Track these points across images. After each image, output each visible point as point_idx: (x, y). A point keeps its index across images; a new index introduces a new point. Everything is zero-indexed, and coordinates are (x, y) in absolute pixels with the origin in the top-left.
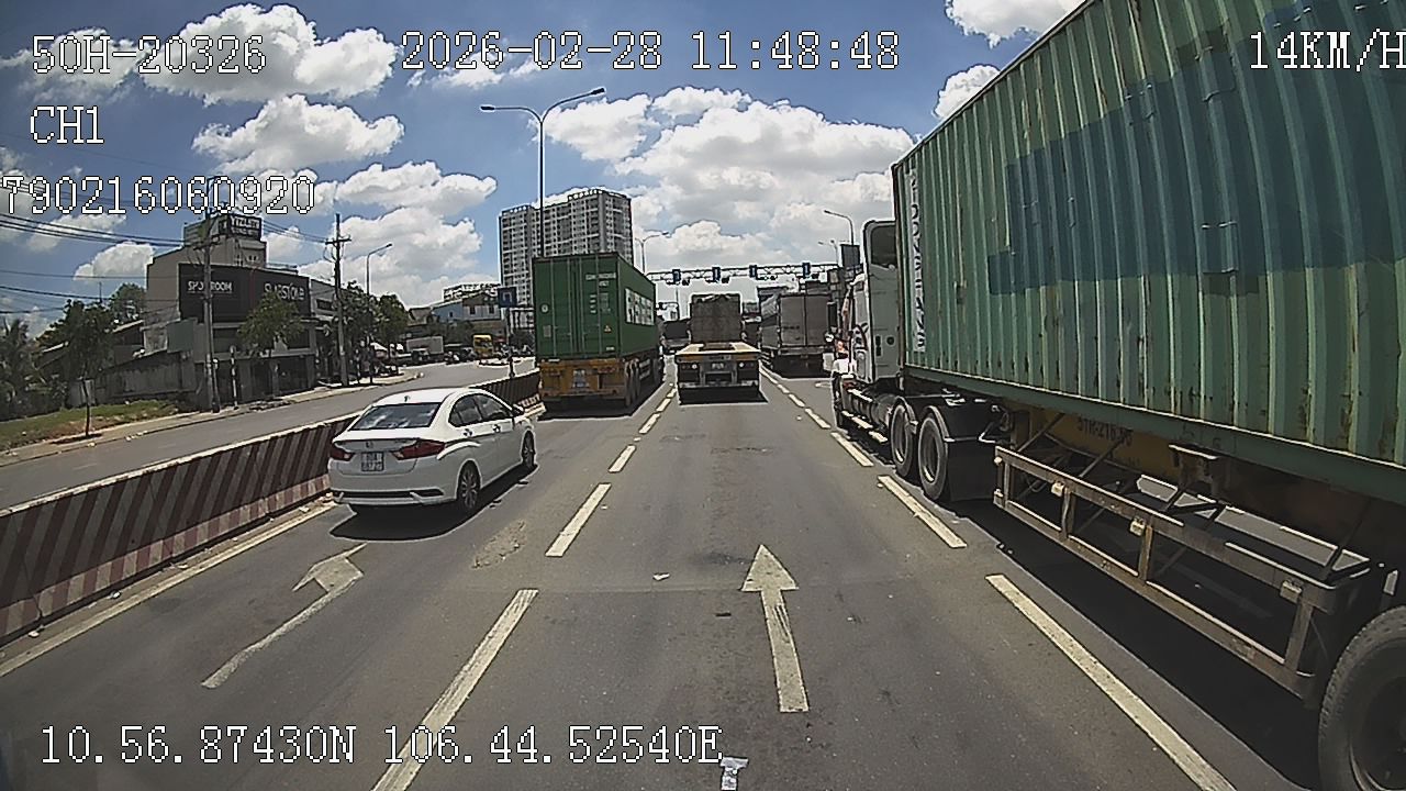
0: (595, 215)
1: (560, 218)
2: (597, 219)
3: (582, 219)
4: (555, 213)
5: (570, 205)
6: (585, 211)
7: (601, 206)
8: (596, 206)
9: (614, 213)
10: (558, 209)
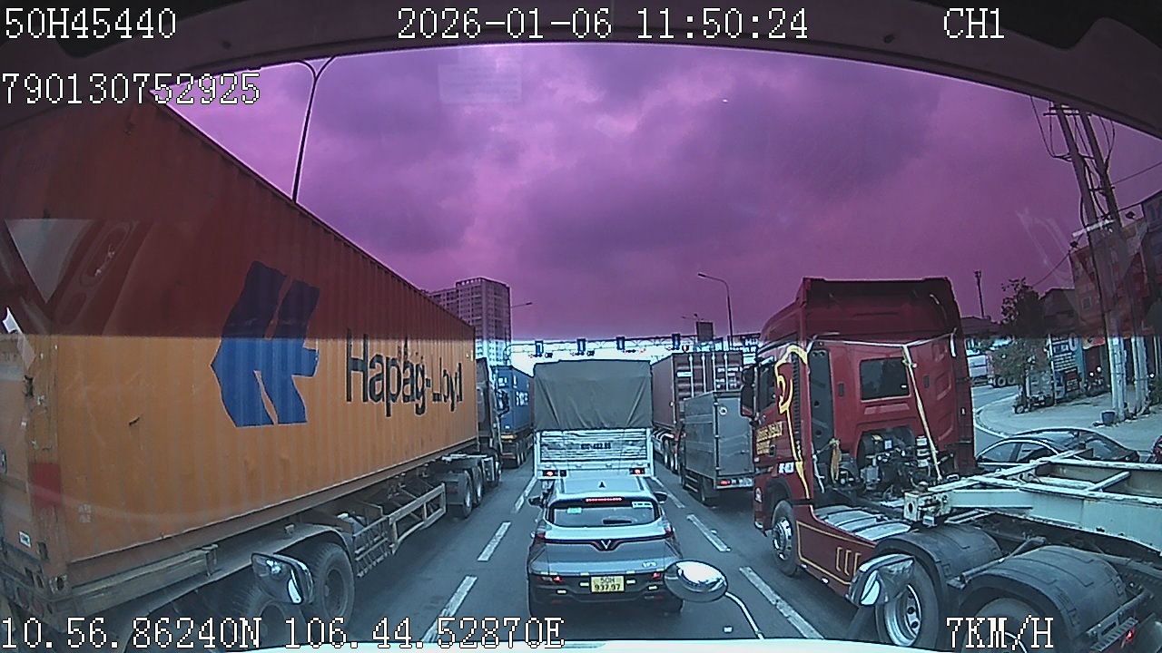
0: (479, 300)
1: (450, 301)
2: (480, 303)
3: (468, 303)
4: (445, 298)
5: (458, 291)
6: (470, 297)
7: (484, 294)
8: (480, 292)
9: (495, 299)
10: (448, 294)
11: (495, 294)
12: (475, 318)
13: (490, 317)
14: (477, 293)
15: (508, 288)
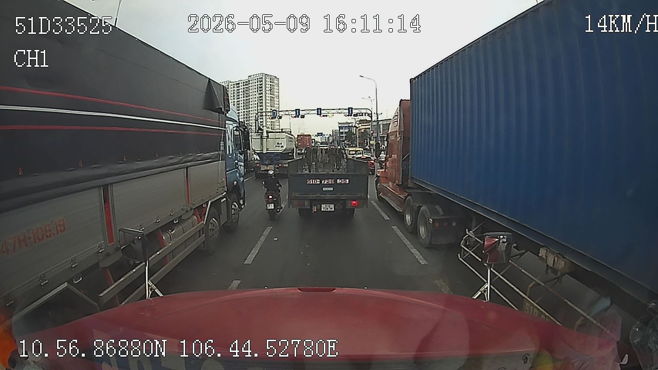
0: (261, 86)
1: (245, 87)
3: (255, 87)
4: (242, 85)
5: (249, 81)
6: (257, 84)
7: (264, 81)
8: (262, 81)
9: (271, 85)
10: (244, 82)
11: (271, 82)
12: (259, 96)
13: (267, 95)
14: (260, 81)
15: (278, 79)
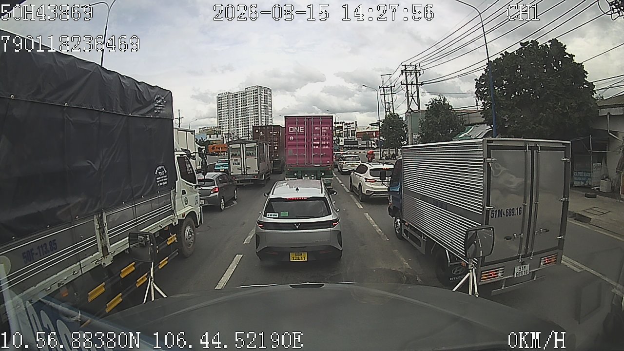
1: (242, 97)
2: (257, 98)
3: (251, 98)
5: (246, 92)
6: (253, 95)
7: (259, 92)
9: (265, 96)
10: (241, 94)
11: (265, 93)
12: (255, 105)
13: (262, 104)
14: (256, 93)
15: (271, 90)
